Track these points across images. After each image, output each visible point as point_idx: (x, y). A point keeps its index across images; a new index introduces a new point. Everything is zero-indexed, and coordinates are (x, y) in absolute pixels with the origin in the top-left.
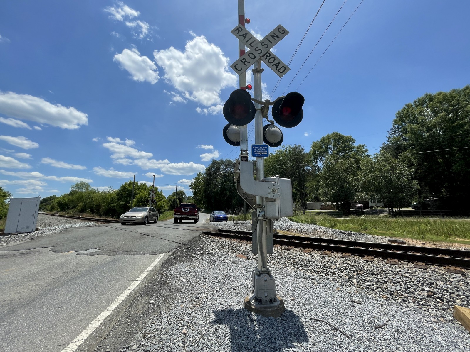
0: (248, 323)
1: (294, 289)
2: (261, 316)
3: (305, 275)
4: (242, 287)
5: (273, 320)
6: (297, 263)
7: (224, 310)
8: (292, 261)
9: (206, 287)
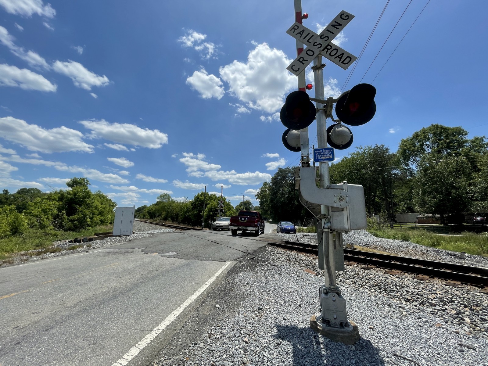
0: (313, 345)
1: (373, 316)
2: (329, 340)
3: (390, 302)
4: (309, 305)
5: (344, 347)
6: (378, 286)
7: (287, 326)
8: (372, 283)
9: (269, 299)
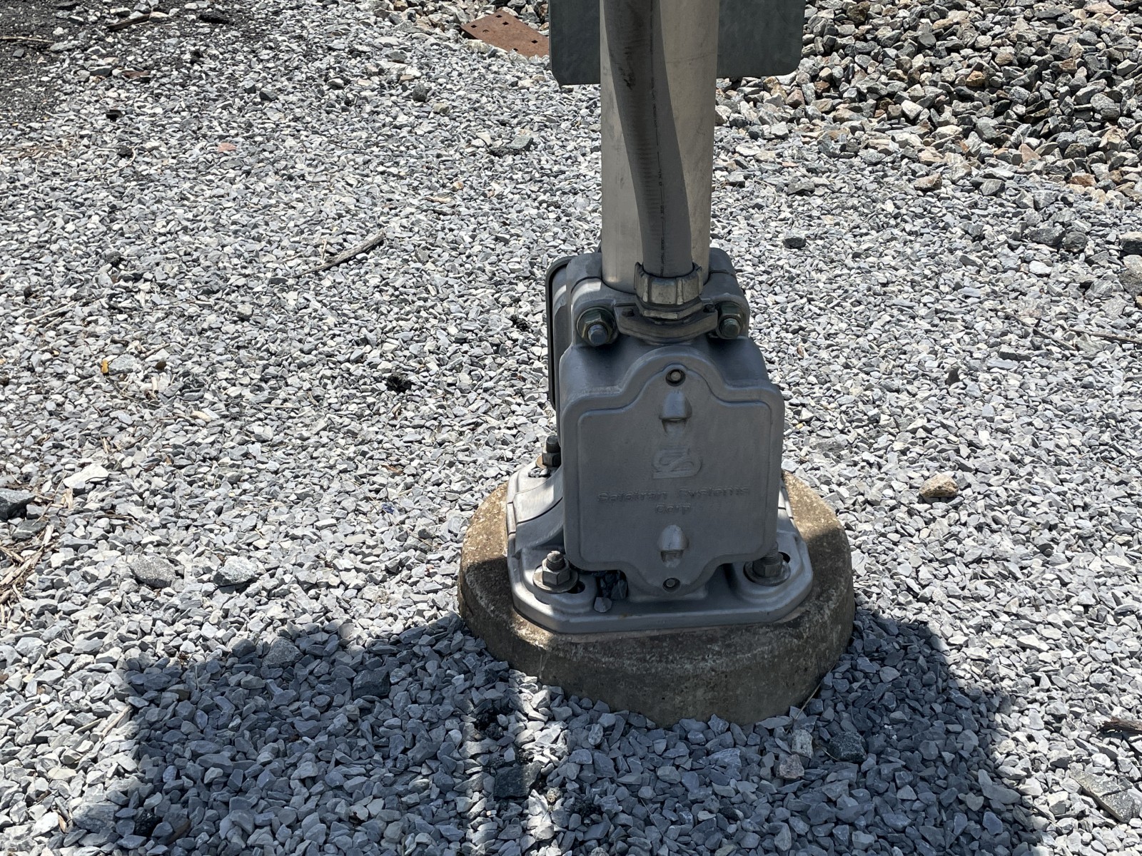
3: (1067, 214)
9: (125, 374)
